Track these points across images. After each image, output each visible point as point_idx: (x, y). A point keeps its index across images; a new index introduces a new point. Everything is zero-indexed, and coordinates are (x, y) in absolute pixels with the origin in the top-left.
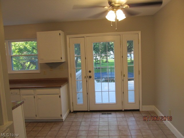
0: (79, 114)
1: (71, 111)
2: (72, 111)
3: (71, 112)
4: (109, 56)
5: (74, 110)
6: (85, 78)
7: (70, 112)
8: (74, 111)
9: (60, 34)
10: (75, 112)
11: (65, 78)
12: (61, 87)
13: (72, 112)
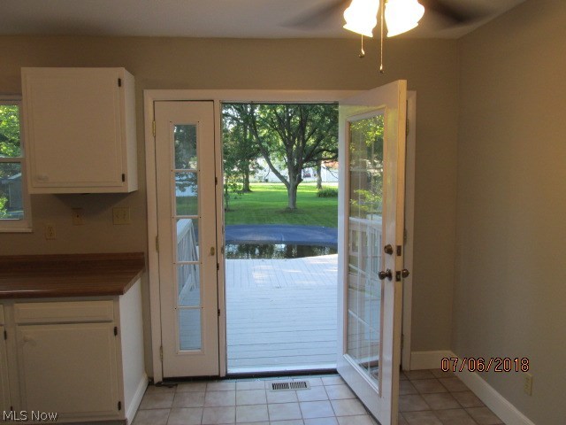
0: (185, 389)
1: (152, 379)
2: (158, 378)
3: (156, 381)
4: (253, 173)
5: (166, 376)
6: (213, 254)
7: (151, 383)
8: (165, 380)
9: (120, 81)
10: (172, 382)
11: (135, 254)
12: (121, 293)
13: (159, 384)
